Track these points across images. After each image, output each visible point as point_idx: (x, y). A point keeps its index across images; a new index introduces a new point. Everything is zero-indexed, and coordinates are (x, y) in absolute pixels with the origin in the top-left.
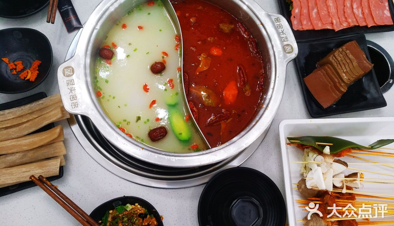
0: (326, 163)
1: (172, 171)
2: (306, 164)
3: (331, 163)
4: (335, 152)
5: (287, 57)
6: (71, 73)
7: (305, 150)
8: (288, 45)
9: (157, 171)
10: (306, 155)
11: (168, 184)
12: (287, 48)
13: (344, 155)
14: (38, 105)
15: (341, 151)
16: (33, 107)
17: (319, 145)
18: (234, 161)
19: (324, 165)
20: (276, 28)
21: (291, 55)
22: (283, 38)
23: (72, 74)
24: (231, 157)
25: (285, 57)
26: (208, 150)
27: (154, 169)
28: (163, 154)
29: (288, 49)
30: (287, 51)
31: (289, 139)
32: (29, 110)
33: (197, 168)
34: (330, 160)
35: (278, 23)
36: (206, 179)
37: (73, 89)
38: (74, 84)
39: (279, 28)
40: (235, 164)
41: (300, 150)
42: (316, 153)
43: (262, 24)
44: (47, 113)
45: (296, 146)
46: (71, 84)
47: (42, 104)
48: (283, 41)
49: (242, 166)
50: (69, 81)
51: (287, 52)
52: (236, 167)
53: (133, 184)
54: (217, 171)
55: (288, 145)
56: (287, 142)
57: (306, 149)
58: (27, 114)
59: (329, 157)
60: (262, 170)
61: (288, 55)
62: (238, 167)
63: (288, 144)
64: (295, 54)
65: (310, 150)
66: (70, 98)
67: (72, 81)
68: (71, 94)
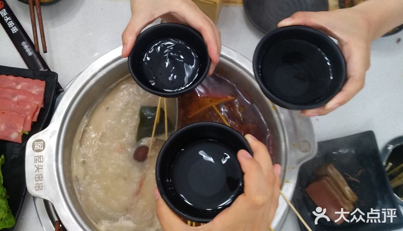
6: (41, 148)
38: (42, 161)
66: (36, 178)
67: (40, 158)
68: (37, 173)
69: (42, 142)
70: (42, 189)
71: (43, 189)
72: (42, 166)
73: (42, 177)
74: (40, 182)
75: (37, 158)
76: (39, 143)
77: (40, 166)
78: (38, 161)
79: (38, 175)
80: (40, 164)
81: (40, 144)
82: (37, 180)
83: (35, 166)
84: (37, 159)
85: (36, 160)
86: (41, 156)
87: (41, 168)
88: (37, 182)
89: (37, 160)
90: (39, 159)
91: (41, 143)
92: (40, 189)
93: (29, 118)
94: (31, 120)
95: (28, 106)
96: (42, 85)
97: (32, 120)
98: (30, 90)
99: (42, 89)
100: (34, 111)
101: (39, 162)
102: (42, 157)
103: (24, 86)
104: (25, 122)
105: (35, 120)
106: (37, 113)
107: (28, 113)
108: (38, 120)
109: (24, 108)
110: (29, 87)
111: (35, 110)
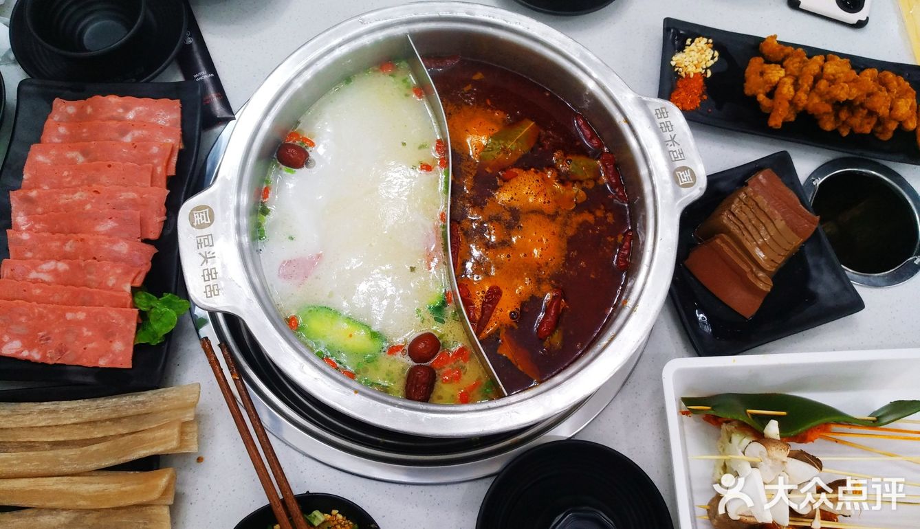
0: (770, 461)
1: (418, 444)
2: (725, 460)
3: (784, 462)
4: (792, 434)
5: (681, 196)
6: (207, 221)
7: (724, 426)
8: (684, 169)
9: (385, 443)
10: (727, 440)
11: (409, 474)
12: (683, 175)
13: (812, 438)
14: (134, 403)
15: (807, 431)
16: (121, 406)
17: (754, 416)
18: (561, 425)
19: (766, 464)
20: (659, 131)
21: (691, 192)
22: (673, 152)
23: (209, 222)
24: (554, 418)
25: (677, 195)
26: (501, 399)
27: (378, 439)
28: (400, 406)
29: (685, 177)
30: (682, 182)
31: (687, 401)
32: (114, 411)
33: (476, 439)
34: (781, 454)
35: (663, 120)
36: (494, 466)
37: (210, 255)
38: (211, 244)
39: (664, 130)
40: (564, 432)
41: (712, 428)
42: (749, 434)
43: (627, 121)
44: (151, 430)
45: (704, 418)
46: (207, 244)
47: (143, 403)
48: (673, 159)
49: (577, 438)
50: (202, 238)
51: (681, 184)
52: (565, 439)
53: (332, 470)
54: (522, 447)
55: (685, 416)
56: (680, 408)
57: (724, 424)
58: (106, 420)
59: (777, 447)
60: (623, 449)
61: (684, 190)
62: (569, 439)
63: (684, 413)
64: (700, 189)
65: (733, 427)
66: (203, 276)
67: (208, 239)
68: (205, 266)
69: (207, 210)
70: (218, 295)
71: (220, 293)
72: (213, 253)
73: (216, 273)
74: (211, 282)
75: (200, 240)
76: (202, 213)
77: (209, 253)
78: (203, 245)
79: (207, 269)
80: (207, 249)
81: (204, 215)
82: (207, 279)
83: (200, 254)
84: (202, 241)
85: (199, 244)
86: (208, 236)
87: (211, 258)
88: (208, 283)
89: (201, 244)
90: (206, 241)
91: (206, 212)
92: (215, 295)
93: (159, 170)
94: (164, 174)
95: (154, 147)
96: (176, 107)
97: (166, 172)
98: (153, 120)
99: (177, 116)
100: (167, 157)
101: (205, 246)
102: (210, 237)
103: (141, 112)
104: (152, 177)
105: (172, 172)
106: (174, 160)
107: (156, 161)
108: (176, 172)
109: (148, 154)
110: (150, 115)
111: (168, 153)
